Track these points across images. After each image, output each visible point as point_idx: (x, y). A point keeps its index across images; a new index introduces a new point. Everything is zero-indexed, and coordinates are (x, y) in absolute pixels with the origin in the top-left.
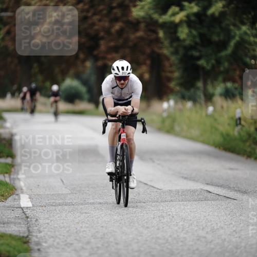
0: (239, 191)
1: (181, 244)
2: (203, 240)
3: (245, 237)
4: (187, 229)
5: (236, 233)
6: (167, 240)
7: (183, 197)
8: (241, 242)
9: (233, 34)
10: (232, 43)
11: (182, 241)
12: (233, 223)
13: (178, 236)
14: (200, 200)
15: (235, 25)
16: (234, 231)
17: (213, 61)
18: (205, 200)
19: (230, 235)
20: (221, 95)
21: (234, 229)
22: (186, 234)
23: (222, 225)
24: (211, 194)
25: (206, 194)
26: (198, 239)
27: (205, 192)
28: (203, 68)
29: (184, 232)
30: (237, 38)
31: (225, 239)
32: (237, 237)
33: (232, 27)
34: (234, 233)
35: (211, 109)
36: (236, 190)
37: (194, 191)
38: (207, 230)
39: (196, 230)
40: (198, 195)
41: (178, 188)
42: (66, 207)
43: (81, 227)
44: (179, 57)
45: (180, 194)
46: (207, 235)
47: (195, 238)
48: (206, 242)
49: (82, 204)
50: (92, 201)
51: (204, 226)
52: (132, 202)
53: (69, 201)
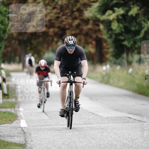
1: (114, 148)
2: (126, 145)
4: (117, 139)
5: (146, 141)
6: (106, 146)
7: (115, 121)
8: (148, 147)
9: (143, 26)
10: (143, 32)
11: (114, 146)
13: (112, 143)
14: (124, 122)
15: (144, 21)
16: (144, 140)
17: (132, 42)
18: (128, 123)
19: (142, 142)
20: (137, 62)
23: (138, 137)
24: (131, 119)
25: (128, 119)
26: (124, 145)
28: (126, 46)
29: (115, 141)
30: (146, 29)
31: (139, 145)
32: (146, 144)
33: (143, 22)
34: (144, 142)
35: (131, 70)
37: (121, 118)
38: (129, 140)
39: (122, 140)
40: (124, 120)
41: (112, 116)
42: (47, 127)
43: (56, 139)
44: (112, 40)
45: (113, 119)
46: (129, 143)
47: (122, 144)
48: (128, 147)
49: (56, 125)
50: (62, 123)
51: (127, 138)
52: (85, 124)
53: (49, 124)
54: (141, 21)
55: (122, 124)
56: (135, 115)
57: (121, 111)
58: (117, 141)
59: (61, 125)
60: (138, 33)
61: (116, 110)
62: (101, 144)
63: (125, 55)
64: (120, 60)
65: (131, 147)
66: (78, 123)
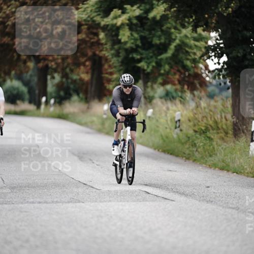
0: (177, 192)
7: (122, 197)
9: (173, 37)
14: (138, 200)
17: (154, 64)
18: (143, 201)
20: (161, 98)
24: (149, 195)
25: (145, 195)
27: (144, 193)
30: (177, 41)
33: (173, 30)
36: (174, 192)
37: (133, 192)
40: (137, 195)
41: (117, 188)
42: (6, 206)
43: (21, 226)
44: (120, 59)
45: (119, 194)
49: (22, 203)
50: (32, 200)
52: (71, 202)
53: (9, 200)
55: (134, 203)
56: (155, 189)
59: (30, 203)
60: (164, 48)
66: (59, 201)
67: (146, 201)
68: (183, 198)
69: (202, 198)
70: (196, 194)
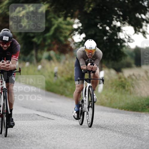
0: (56, 115)
1: (22, 145)
2: (34, 143)
3: (59, 142)
4: (25, 137)
5: (54, 139)
6: (14, 143)
7: (23, 118)
8: (57, 144)
9: (53, 23)
10: (53, 29)
11: (22, 144)
12: (52, 133)
13: (20, 141)
14: (33, 120)
15: (54, 18)
16: (53, 138)
18: (36, 120)
19: (50, 140)
20: (46, 59)
21: (53, 137)
22: (24, 139)
23: (46, 135)
24: (39, 116)
25: (37, 116)
26: (32, 143)
27: (36, 115)
28: (35, 43)
29: (23, 138)
31: (47, 143)
32: (54, 142)
33: (53, 19)
34: (53, 139)
35: (40, 67)
36: (54, 114)
37: (30, 115)
38: (37, 137)
39: (31, 137)
40: (32, 117)
41: (20, 113)
45: (21, 116)
46: (37, 141)
47: (30, 142)
48: (36, 144)
51: (35, 135)
54: (51, 18)
55: (30, 121)
56: (43, 113)
57: (30, 108)
58: (25, 138)
61: (25, 107)
62: (9, 141)
63: (34, 52)
64: (29, 56)
65: (39, 145)
67: (37, 120)
68: (59, 118)
69: (70, 118)
70: (67, 115)
